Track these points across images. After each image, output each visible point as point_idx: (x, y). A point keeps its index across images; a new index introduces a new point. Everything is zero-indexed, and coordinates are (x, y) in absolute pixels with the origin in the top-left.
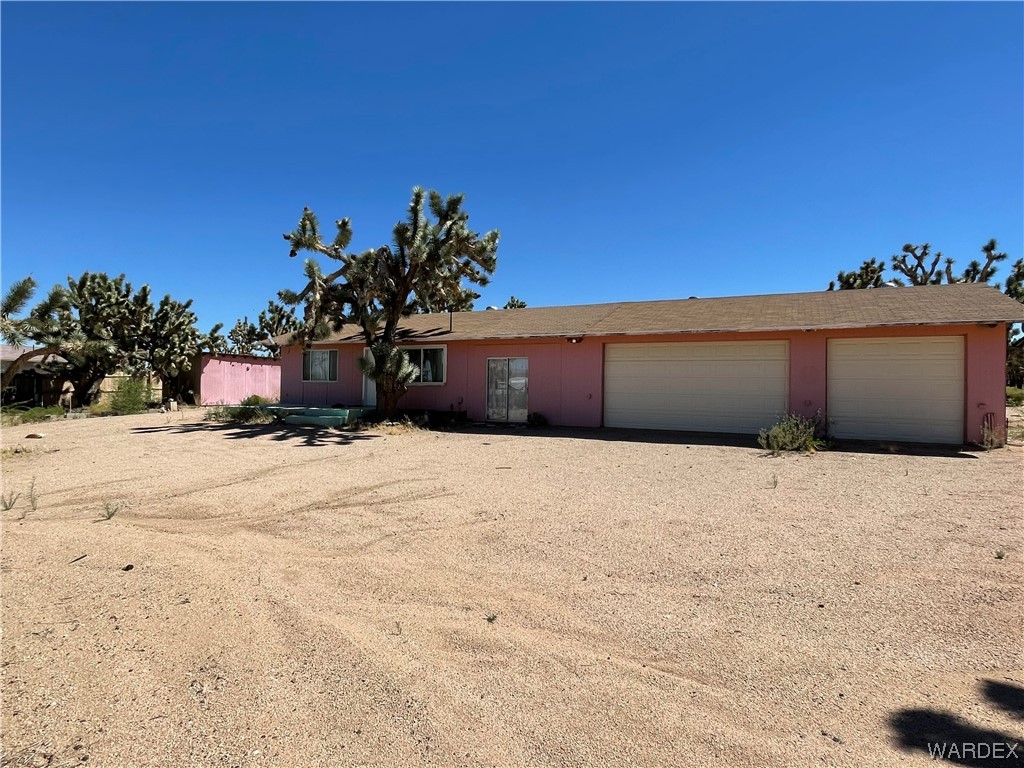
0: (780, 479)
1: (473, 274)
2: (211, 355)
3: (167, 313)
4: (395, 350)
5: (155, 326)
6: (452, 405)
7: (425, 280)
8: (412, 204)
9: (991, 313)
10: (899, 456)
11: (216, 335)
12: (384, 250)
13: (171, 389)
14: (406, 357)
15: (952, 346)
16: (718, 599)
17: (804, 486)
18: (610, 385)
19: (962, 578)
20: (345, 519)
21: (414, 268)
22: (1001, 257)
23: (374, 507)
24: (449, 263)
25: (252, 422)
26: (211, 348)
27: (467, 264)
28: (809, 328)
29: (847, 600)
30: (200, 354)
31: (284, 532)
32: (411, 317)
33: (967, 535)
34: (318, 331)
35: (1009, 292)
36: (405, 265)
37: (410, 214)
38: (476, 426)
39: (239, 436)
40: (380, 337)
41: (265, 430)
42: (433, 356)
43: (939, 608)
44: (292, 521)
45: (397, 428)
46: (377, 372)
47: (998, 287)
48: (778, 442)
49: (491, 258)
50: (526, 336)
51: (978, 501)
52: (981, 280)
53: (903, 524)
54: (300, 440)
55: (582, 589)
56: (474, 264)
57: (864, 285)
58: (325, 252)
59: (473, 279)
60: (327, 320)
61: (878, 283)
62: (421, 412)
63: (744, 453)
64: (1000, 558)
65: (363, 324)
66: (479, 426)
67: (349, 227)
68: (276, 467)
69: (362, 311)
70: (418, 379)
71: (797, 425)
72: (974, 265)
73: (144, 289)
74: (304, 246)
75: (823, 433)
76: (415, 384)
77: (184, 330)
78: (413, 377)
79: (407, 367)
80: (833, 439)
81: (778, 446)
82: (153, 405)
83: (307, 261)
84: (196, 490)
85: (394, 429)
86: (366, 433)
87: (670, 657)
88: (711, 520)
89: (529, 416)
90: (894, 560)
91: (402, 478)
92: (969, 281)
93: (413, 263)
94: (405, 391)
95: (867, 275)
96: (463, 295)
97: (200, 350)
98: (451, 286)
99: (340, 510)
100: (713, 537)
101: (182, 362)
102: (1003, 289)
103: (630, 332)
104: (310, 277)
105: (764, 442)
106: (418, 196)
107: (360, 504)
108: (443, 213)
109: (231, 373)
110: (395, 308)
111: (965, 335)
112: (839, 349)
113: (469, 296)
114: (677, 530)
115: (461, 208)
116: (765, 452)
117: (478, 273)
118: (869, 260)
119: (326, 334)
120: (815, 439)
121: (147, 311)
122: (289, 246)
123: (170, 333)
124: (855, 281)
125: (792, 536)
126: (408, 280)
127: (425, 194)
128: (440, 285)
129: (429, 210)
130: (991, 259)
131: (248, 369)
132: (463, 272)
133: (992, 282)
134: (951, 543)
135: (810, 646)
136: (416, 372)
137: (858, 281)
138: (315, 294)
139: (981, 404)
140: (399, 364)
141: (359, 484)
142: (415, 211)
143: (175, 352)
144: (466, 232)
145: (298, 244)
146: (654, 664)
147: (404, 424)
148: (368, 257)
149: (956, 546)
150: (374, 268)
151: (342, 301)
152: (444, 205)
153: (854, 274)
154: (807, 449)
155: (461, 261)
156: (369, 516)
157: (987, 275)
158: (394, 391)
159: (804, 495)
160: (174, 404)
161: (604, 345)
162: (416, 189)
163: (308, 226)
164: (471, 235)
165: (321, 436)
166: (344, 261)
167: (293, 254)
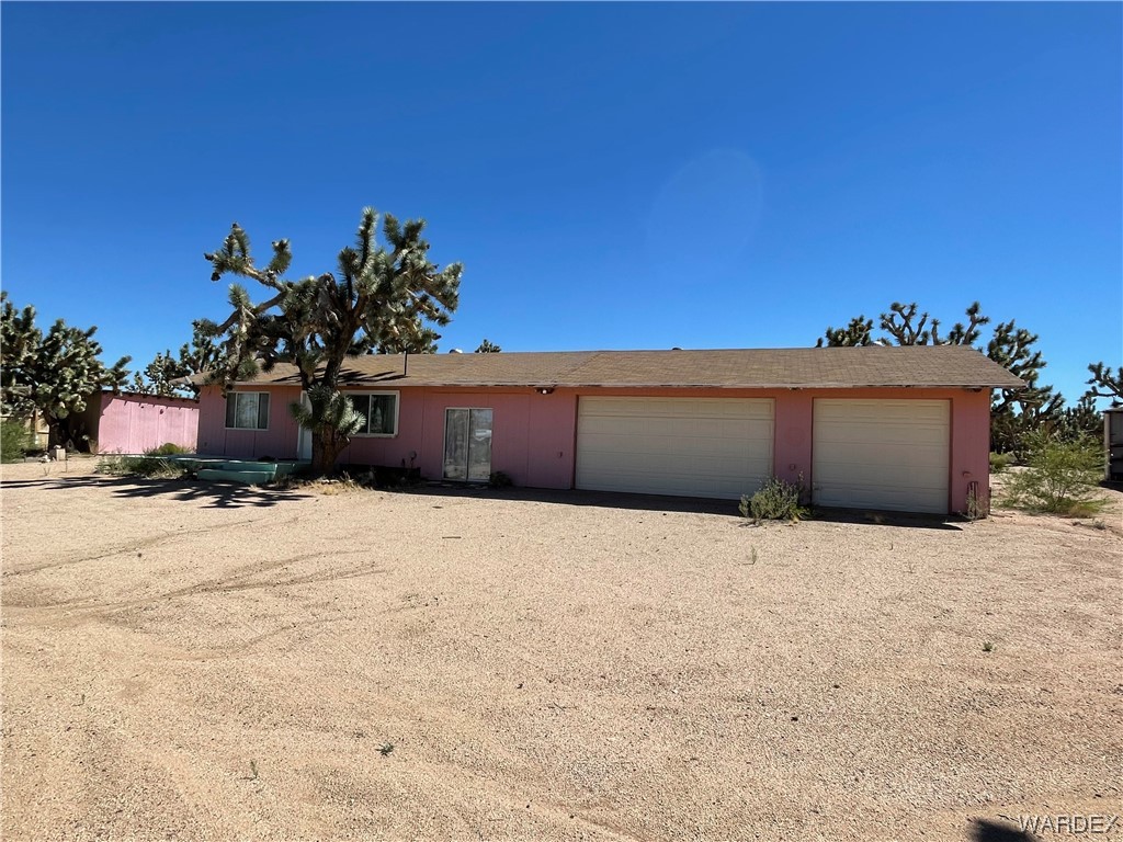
0: (759, 553)
1: (431, 312)
2: (115, 394)
3: (58, 341)
4: (336, 395)
5: (42, 357)
6: (403, 461)
7: (375, 315)
8: (362, 228)
9: (977, 378)
10: (884, 527)
11: (121, 370)
12: (327, 278)
13: (60, 434)
14: (350, 404)
15: (937, 411)
16: (676, 712)
17: (785, 562)
18: (585, 443)
19: (949, 677)
20: (234, 605)
21: (363, 300)
22: (984, 321)
23: (278, 588)
24: (402, 296)
25: (155, 476)
26: (114, 385)
27: (424, 299)
28: (795, 386)
29: (824, 710)
30: (98, 392)
31: (147, 625)
32: (359, 358)
33: (955, 621)
34: (242, 369)
35: (990, 356)
36: (352, 297)
37: (359, 239)
38: (429, 486)
39: (133, 493)
40: (320, 380)
41: (169, 486)
42: (384, 403)
43: (925, 717)
44: (164, 608)
45: (335, 487)
46: (314, 421)
47: (980, 350)
48: (760, 510)
49: (452, 294)
50: (490, 384)
51: (963, 581)
52: (965, 343)
53: (887, 609)
54: (211, 499)
55: (514, 700)
56: (432, 299)
57: (852, 343)
58: (257, 277)
59: (431, 317)
60: (254, 357)
61: (866, 342)
62: (365, 468)
63: (724, 521)
64: (988, 650)
65: (298, 363)
66: (434, 486)
67: (289, 250)
68: (169, 535)
69: (298, 348)
70: (363, 429)
71: (780, 491)
72: (959, 328)
73: (27, 311)
74: (229, 268)
75: (807, 501)
76: (360, 435)
77: (80, 362)
78: (358, 427)
79: (351, 416)
80: (818, 507)
81: (760, 513)
82: (34, 453)
83: (232, 286)
84: (49, 565)
85: (331, 488)
86: (297, 492)
87: (608, 801)
88: (680, 604)
89: (491, 475)
90: (877, 655)
91: (324, 550)
92: (954, 343)
93: (362, 295)
94: (347, 444)
95: (855, 332)
96: (420, 335)
97: (99, 388)
98: (406, 323)
99: (235, 592)
100: (680, 626)
101: (73, 401)
102: (986, 353)
103: (606, 383)
104: (236, 305)
105: (746, 509)
106: (369, 219)
107: (261, 584)
108: (400, 240)
109: (140, 417)
110: (339, 346)
111: (951, 399)
112: (827, 411)
113: (428, 336)
114: (639, 619)
115: (421, 236)
116: (747, 520)
117: (437, 310)
118: (857, 318)
119: (252, 373)
120: (798, 507)
121: (30, 338)
122: (211, 268)
123: (61, 365)
124: (843, 339)
125: (768, 625)
126: (355, 315)
127: (377, 217)
128: (393, 322)
129: (384, 236)
130: (974, 322)
131: (161, 412)
132: (420, 308)
133: (976, 345)
134: (937, 633)
135: (778, 778)
136: (361, 421)
137: (847, 339)
138: (240, 325)
139: (965, 472)
140: (340, 411)
141: (267, 557)
142: (365, 236)
143: (65, 389)
144: (422, 263)
145: (222, 266)
146: (585, 812)
147: (341, 481)
148: (307, 285)
149: (942, 636)
150: (314, 299)
151: (275, 334)
152: (402, 231)
153: (843, 332)
154: (790, 518)
155: (418, 296)
156: (268, 601)
157: (971, 338)
158: (333, 444)
159: (785, 572)
160: (61, 452)
161: (578, 397)
162: (367, 210)
163: (236, 245)
164: (428, 267)
165: (239, 495)
166: (279, 289)
167: (215, 277)
